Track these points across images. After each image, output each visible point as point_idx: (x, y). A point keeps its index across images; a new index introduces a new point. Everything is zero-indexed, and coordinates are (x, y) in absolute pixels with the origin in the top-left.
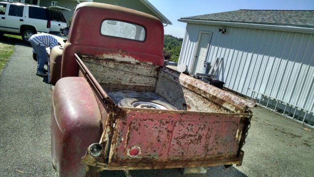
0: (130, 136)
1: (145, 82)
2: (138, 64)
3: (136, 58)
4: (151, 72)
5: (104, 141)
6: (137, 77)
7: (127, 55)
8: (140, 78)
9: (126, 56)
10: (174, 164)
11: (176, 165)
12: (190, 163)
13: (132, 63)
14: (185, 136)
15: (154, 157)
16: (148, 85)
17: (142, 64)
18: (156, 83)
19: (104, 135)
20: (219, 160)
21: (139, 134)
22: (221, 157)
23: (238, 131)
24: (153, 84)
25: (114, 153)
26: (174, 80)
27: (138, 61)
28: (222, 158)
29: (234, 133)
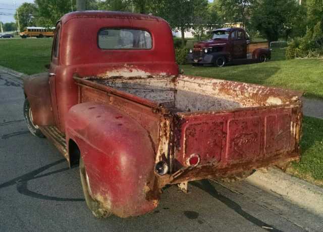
0: (187, 143)
1: (162, 98)
2: (149, 77)
3: (146, 71)
4: (166, 85)
5: (162, 153)
6: (151, 94)
7: (135, 68)
8: (155, 95)
9: (133, 70)
10: (235, 169)
11: (237, 169)
12: (250, 166)
13: (142, 77)
14: (241, 136)
15: (214, 164)
16: (166, 101)
17: (154, 76)
18: (175, 97)
19: (161, 147)
20: (278, 158)
21: (196, 139)
22: (279, 154)
23: (292, 123)
24: (172, 98)
25: (174, 165)
26: (199, 88)
27: (149, 74)
28: (281, 156)
29: (288, 125)
